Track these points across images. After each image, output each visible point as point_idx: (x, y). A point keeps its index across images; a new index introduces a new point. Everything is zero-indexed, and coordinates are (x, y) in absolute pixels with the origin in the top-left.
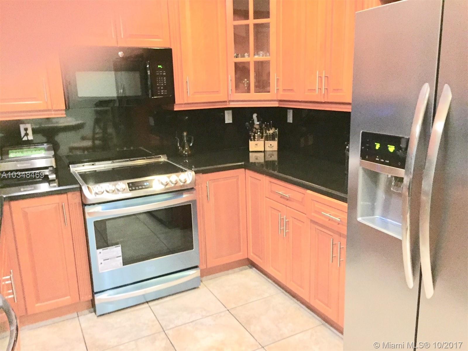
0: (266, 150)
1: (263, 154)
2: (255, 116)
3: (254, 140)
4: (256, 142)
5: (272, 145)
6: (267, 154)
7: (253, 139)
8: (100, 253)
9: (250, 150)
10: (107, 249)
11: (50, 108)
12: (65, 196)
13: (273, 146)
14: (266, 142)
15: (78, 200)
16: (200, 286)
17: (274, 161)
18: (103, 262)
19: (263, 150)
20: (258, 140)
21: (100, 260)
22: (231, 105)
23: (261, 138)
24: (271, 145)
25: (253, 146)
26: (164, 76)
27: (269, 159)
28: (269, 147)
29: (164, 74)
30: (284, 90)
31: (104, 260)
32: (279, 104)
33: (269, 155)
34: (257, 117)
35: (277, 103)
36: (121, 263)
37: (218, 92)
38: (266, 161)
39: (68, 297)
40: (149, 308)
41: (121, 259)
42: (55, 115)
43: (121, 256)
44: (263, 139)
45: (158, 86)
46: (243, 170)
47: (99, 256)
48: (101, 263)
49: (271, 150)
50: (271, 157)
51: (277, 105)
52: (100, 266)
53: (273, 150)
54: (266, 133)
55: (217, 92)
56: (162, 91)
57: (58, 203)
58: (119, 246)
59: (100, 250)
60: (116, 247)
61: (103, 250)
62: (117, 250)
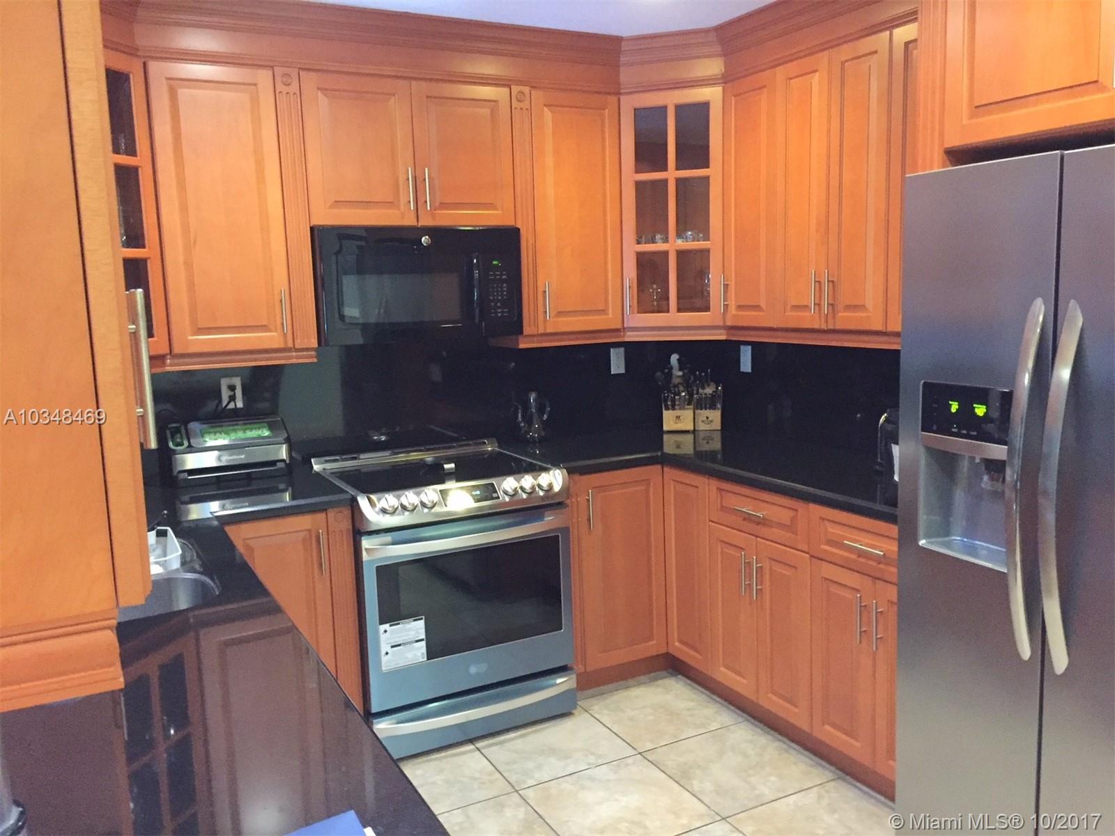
0: (696, 429)
1: (690, 437)
2: (674, 358)
3: (673, 409)
4: (678, 412)
5: (710, 419)
6: (702, 435)
7: (670, 407)
8: (386, 631)
9: (665, 428)
10: (398, 624)
11: (290, 344)
12: (321, 516)
13: (711, 421)
14: (698, 412)
15: (346, 525)
16: (574, 711)
17: (714, 452)
18: (390, 650)
19: (691, 427)
20: (680, 409)
21: (385, 648)
22: (630, 336)
23: (688, 404)
24: (707, 418)
25: (670, 420)
26: (505, 281)
27: (705, 447)
28: (703, 421)
29: (504, 277)
30: (740, 307)
31: (392, 647)
32: (728, 334)
33: (703, 439)
34: (679, 360)
35: (723, 331)
36: (423, 654)
37: (603, 310)
38: (698, 451)
40: (478, 752)
41: (422, 646)
42: (297, 358)
43: (422, 640)
44: (692, 407)
45: (492, 301)
46: (659, 467)
47: (383, 637)
48: (387, 653)
49: (707, 427)
50: (708, 443)
51: (723, 337)
52: (384, 659)
53: (712, 429)
54: (697, 393)
55: (603, 312)
56: (499, 310)
57: (309, 530)
58: (422, 619)
59: (386, 626)
60: (415, 620)
61: (391, 626)
62: (417, 628)
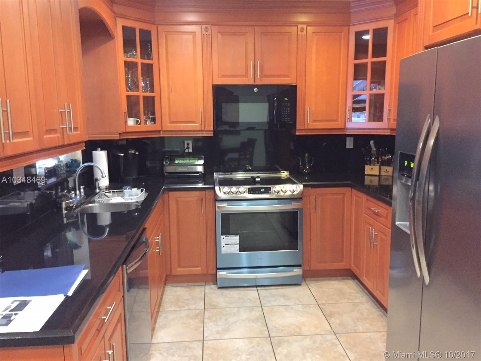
0: (381, 174)
1: (377, 178)
2: (372, 142)
3: (370, 165)
4: (372, 167)
5: (387, 171)
6: (383, 178)
7: (368, 164)
8: (224, 238)
9: (366, 173)
10: (229, 236)
11: (203, 129)
12: (204, 192)
13: (388, 172)
14: (382, 167)
15: (212, 197)
16: (302, 284)
17: (389, 185)
18: (225, 245)
19: (377, 173)
20: (373, 165)
21: (223, 244)
22: (348, 132)
23: (377, 163)
24: (386, 170)
25: (368, 169)
27: (384, 183)
28: (384, 172)
29: (289, 105)
30: (394, 120)
31: (226, 245)
32: (391, 132)
33: (384, 179)
34: (374, 143)
35: (389, 131)
36: (238, 249)
38: (381, 185)
39: (200, 268)
40: (257, 291)
41: (238, 246)
42: (206, 134)
43: (238, 244)
44: (379, 164)
45: (283, 115)
46: (350, 188)
47: (222, 240)
48: (224, 247)
49: (386, 174)
50: (386, 181)
51: (389, 134)
52: (223, 249)
53: (388, 175)
54: (382, 158)
55: (336, 121)
56: (286, 119)
57: (199, 197)
58: (238, 236)
59: (224, 236)
60: (235, 236)
61: (226, 236)
62: (236, 239)
